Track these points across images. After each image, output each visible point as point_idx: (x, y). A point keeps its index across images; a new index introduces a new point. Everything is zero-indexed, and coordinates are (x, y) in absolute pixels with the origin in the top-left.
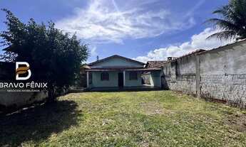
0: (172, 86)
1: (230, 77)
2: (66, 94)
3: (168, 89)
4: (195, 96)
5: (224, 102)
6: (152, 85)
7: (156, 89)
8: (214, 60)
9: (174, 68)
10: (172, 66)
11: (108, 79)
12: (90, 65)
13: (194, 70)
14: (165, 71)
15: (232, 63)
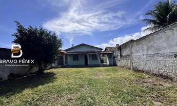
0: (118, 63)
1: (145, 57)
2: (49, 69)
3: (117, 66)
4: (130, 69)
5: (143, 71)
6: (108, 63)
7: (110, 65)
8: (138, 46)
9: (119, 52)
10: (118, 50)
11: (78, 60)
12: (66, 50)
13: (129, 53)
14: (115, 54)
15: (145, 48)
